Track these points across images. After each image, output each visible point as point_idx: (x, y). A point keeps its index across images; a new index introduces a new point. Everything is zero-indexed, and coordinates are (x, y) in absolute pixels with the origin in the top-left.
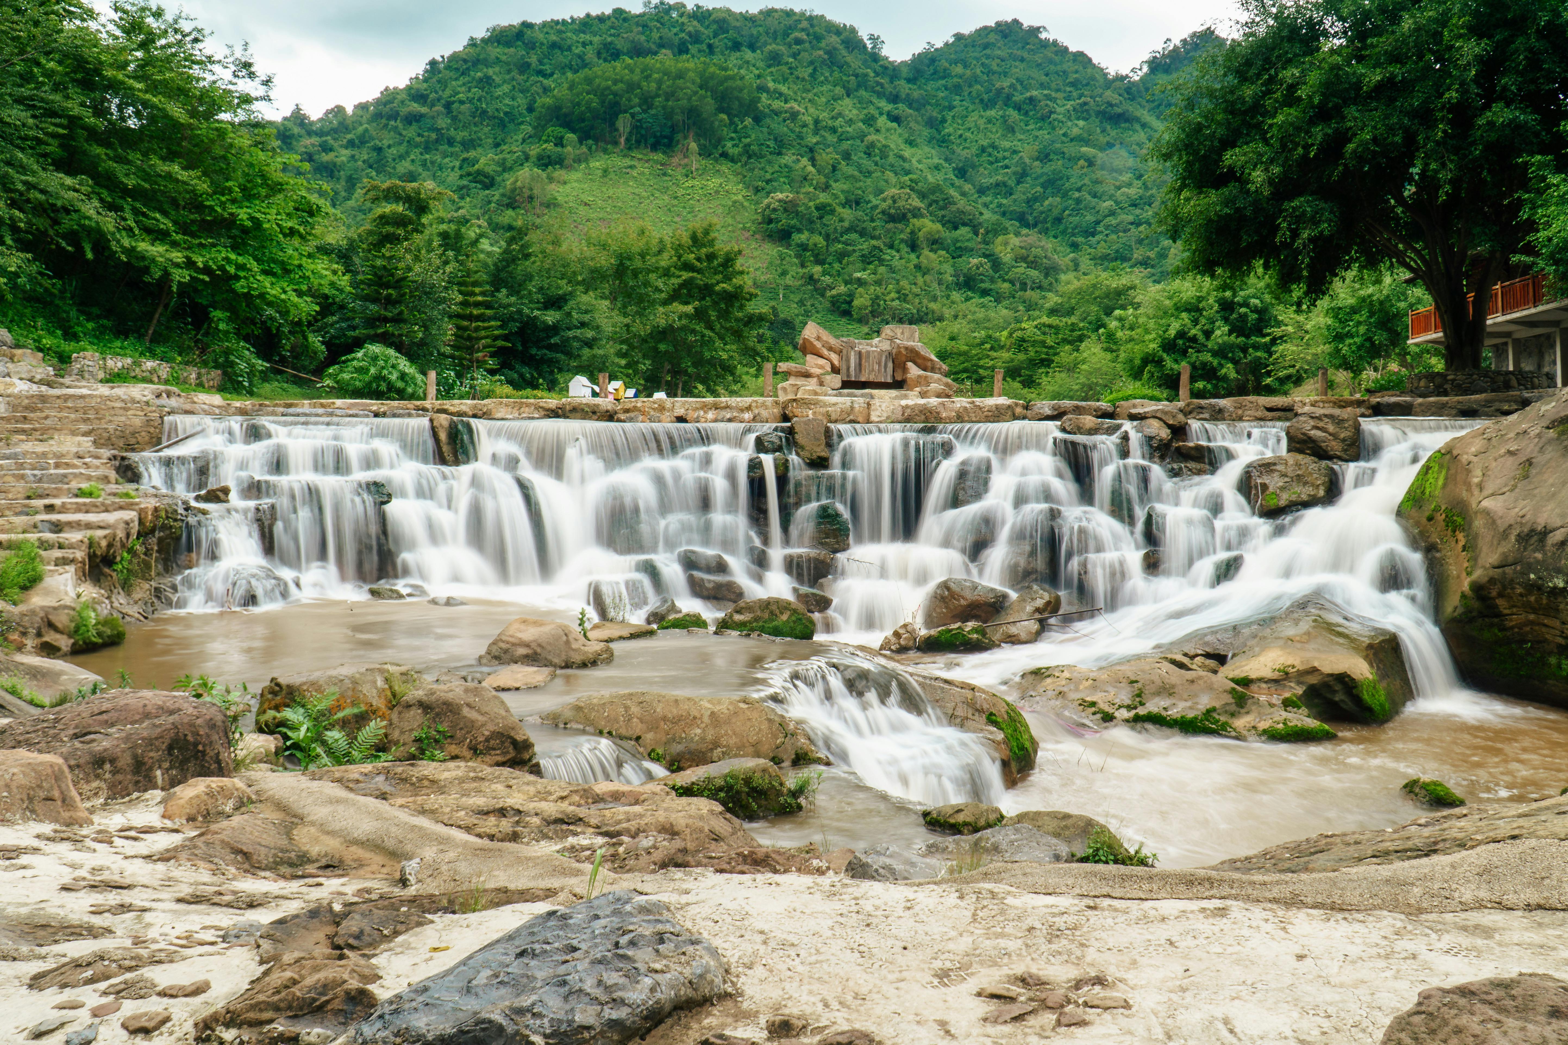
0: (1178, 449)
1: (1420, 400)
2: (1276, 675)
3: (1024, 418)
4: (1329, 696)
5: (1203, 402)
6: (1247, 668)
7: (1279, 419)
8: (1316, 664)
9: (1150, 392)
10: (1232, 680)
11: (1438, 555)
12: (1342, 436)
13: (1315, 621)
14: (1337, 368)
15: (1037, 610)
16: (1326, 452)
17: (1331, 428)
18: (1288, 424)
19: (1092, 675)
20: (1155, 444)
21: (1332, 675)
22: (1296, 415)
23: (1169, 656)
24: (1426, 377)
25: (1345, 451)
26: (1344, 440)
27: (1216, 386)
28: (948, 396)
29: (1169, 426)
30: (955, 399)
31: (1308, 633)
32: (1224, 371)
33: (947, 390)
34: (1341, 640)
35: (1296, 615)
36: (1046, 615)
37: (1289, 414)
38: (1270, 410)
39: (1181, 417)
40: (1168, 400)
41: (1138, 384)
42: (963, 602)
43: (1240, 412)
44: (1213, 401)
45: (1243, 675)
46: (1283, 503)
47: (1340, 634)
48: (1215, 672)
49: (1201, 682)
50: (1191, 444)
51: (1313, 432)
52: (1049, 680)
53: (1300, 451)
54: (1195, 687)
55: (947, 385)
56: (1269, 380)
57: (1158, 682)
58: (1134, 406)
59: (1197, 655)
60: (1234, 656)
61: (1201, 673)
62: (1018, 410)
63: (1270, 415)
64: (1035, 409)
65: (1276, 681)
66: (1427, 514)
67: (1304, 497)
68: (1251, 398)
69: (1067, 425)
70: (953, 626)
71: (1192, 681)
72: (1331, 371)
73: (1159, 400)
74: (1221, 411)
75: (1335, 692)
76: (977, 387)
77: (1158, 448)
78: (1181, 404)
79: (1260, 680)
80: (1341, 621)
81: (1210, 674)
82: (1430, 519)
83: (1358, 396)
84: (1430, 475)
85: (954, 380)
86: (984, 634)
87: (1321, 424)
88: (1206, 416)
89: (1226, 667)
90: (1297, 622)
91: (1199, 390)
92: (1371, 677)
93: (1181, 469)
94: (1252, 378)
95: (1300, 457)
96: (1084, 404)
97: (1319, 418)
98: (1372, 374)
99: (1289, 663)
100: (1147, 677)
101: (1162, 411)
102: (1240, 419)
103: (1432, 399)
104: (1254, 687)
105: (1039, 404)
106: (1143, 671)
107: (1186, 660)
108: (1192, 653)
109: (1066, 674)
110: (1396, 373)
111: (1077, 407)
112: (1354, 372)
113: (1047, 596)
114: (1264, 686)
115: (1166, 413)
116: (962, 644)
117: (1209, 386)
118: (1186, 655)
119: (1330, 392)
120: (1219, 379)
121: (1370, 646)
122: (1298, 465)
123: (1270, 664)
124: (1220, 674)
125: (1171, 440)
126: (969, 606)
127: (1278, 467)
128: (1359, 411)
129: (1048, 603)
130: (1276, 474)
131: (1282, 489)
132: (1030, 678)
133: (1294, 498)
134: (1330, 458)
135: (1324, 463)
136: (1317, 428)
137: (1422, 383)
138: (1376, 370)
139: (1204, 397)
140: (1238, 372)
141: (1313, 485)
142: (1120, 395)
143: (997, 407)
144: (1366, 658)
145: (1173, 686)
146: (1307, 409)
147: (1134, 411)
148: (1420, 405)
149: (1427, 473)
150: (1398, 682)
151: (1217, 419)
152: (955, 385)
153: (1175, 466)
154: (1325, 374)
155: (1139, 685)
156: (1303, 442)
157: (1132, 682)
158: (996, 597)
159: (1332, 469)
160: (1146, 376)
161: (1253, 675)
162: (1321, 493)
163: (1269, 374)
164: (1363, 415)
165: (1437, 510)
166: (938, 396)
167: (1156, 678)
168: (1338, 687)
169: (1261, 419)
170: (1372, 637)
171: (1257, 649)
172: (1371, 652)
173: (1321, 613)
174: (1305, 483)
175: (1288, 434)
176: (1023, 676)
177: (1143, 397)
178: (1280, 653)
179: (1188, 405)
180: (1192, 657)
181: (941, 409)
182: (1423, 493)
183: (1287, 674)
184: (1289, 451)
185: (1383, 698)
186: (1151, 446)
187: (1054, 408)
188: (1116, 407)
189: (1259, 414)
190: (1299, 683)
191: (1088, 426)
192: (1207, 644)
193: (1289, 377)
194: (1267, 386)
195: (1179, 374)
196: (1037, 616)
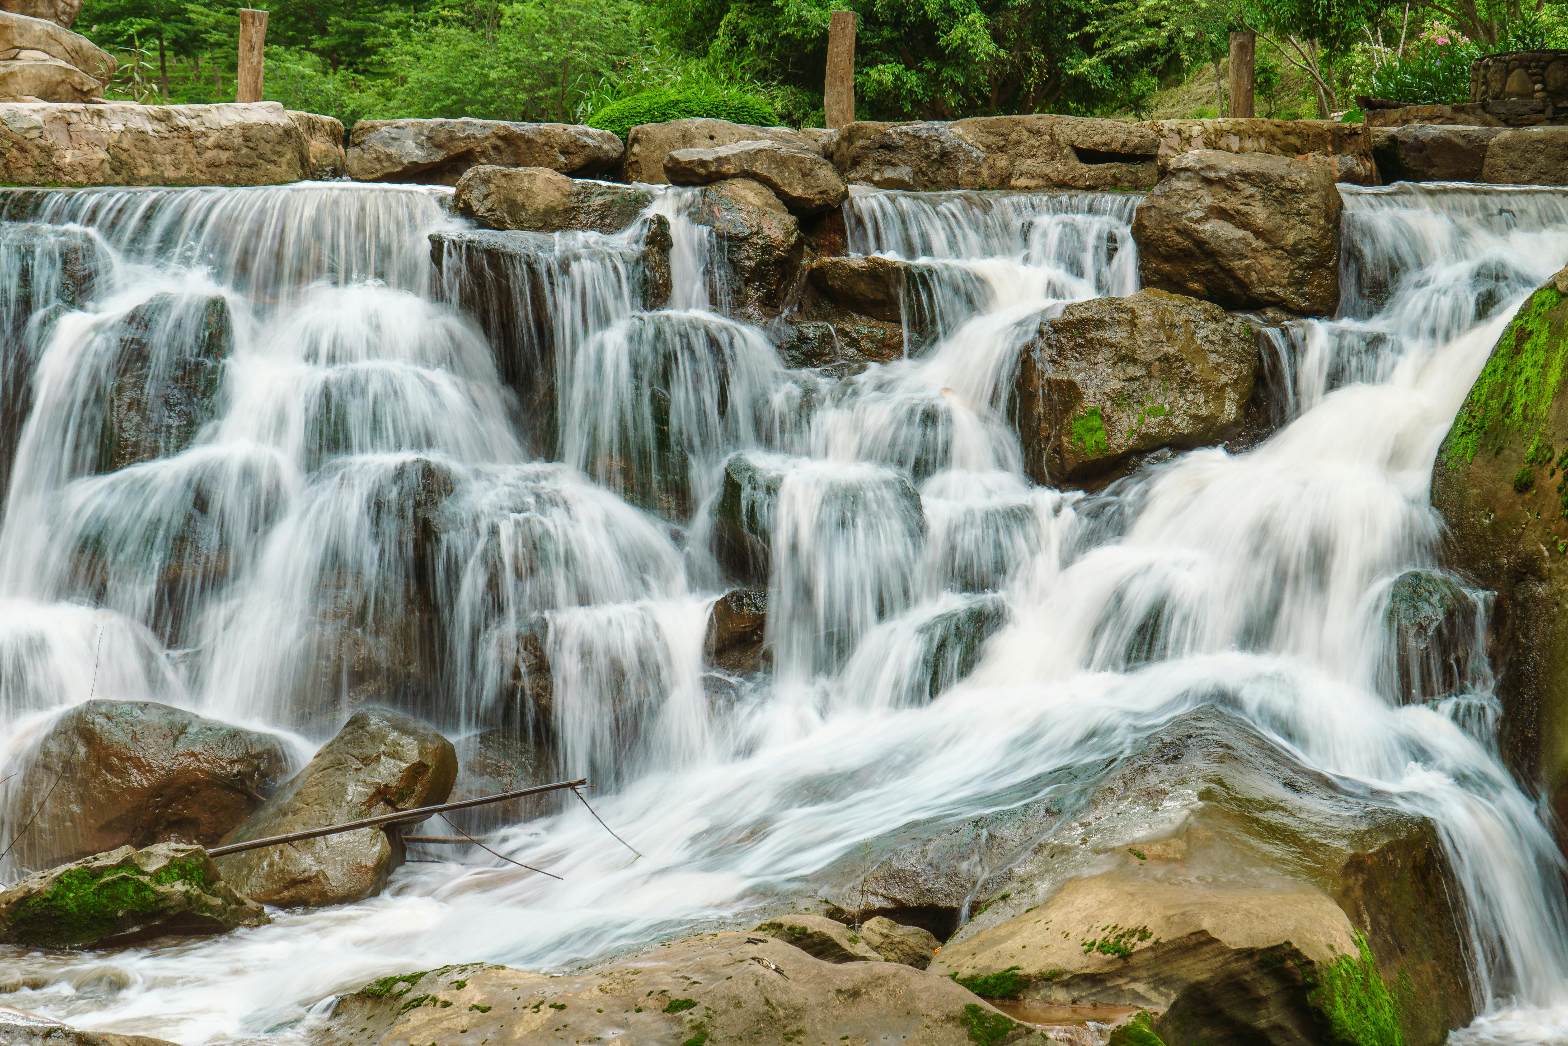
0: (817, 277)
1: (1506, 133)
2: (1095, 962)
3: (337, 173)
4: (1241, 1015)
5: (894, 129)
6: (1012, 945)
7: (1114, 185)
8: (1207, 924)
9: (733, 94)
10: (970, 983)
11: (1542, 590)
12: (1291, 238)
13: (1205, 795)
14: (1283, 32)
15: (383, 795)
16: (1242, 285)
17: (1260, 214)
18: (1138, 200)
19: (552, 992)
20: (749, 258)
21: (1249, 953)
22: (1165, 173)
23: (787, 919)
24: (1523, 63)
25: (1299, 283)
26: (1295, 251)
27: (933, 80)
28: (82, 95)
29: (792, 204)
30: (110, 106)
31: (1184, 832)
32: (959, 32)
33: (79, 76)
34: (1277, 850)
35: (1152, 780)
36: (410, 808)
37: (1144, 171)
38: (1087, 155)
39: (827, 175)
40: (789, 119)
41: (696, 66)
42: (138, 779)
43: (1002, 162)
44: (921, 126)
45: (1001, 966)
46: (1121, 442)
47: (1274, 832)
48: (921, 962)
49: (879, 995)
50: (855, 259)
51: (1212, 228)
52: (417, 1017)
53: (1174, 285)
54: (863, 1010)
55: (76, 56)
56: (1085, 66)
57: (753, 1002)
58: (687, 139)
59: (868, 914)
60: (975, 908)
61: (881, 967)
62: (318, 146)
63: (1089, 171)
64: (373, 141)
65: (1093, 979)
66: (1516, 471)
67: (1182, 424)
68: (1033, 119)
69: (474, 198)
70: (105, 859)
71: (854, 994)
72: (1265, 39)
73: (764, 121)
74: (945, 157)
75: (1259, 1002)
76: (177, 65)
77: (757, 275)
78: (829, 134)
79: (1051, 978)
80: (1277, 791)
81: (906, 970)
82: (1523, 486)
83: (1338, 116)
84: (1526, 359)
85: (101, 40)
86: (208, 880)
87: (1232, 203)
88: (904, 172)
89: (953, 943)
90: (1154, 797)
91: (883, 93)
92: (1354, 953)
93: (826, 339)
94: (1036, 54)
95: (1171, 301)
96: (528, 128)
97: (1227, 184)
98: (1383, 54)
99: (1132, 923)
100: (720, 987)
101: (773, 157)
102: (1004, 183)
103: (1537, 130)
104: (1033, 1002)
105: (384, 125)
106: (706, 970)
107: (834, 930)
108: (853, 905)
109: (473, 994)
110: (1449, 50)
111: (508, 139)
112: (1328, 42)
113: (412, 751)
114: (1060, 995)
115: (781, 162)
116: (134, 917)
117: (912, 79)
118: (835, 914)
119: (1260, 105)
120: (942, 57)
121: (1355, 864)
122: (1166, 326)
123: (1078, 931)
124: (935, 969)
125: (797, 248)
126: (157, 790)
127: (1109, 334)
128: (1337, 163)
129: (418, 769)
130: (1105, 354)
131: (1121, 399)
132: (359, 1014)
133: (1152, 425)
134: (1256, 305)
135: (1239, 321)
136: (1223, 214)
137: (1513, 83)
138: (1390, 40)
139: (896, 114)
140: (998, 37)
141: (1206, 388)
142: (644, 101)
143: (248, 133)
144: (1343, 899)
145: (797, 1013)
146: (1192, 156)
147: (684, 154)
148: (1506, 146)
149: (1517, 350)
150: (1427, 968)
151: (934, 185)
152: (106, 58)
153: (811, 330)
154: (1246, 49)
155: (697, 1014)
156: (1183, 256)
157: (675, 1007)
158: (248, 757)
159: (1259, 338)
160: (721, 42)
161: (1031, 967)
162: (1230, 411)
163: (1087, 45)
164: (1350, 177)
165: (1539, 460)
166: (48, 94)
167: (747, 991)
168: (1267, 988)
169: (1062, 185)
170: (1358, 838)
171: (1043, 887)
172: (1357, 882)
173: (1225, 771)
174: (1186, 382)
175: (1138, 231)
176: (338, 1009)
177: (713, 112)
178: (1104, 894)
179: (849, 137)
180: (853, 921)
181: (57, 137)
182: (1507, 410)
183: (1125, 956)
184: (1144, 282)
185: (1387, 1014)
186: (735, 266)
187: (433, 141)
188: (629, 142)
189: (1057, 169)
190: (1159, 982)
191: (540, 203)
192: (898, 876)
193: (1147, 55)
194: (1080, 81)
195: (825, 37)
196: (382, 813)
